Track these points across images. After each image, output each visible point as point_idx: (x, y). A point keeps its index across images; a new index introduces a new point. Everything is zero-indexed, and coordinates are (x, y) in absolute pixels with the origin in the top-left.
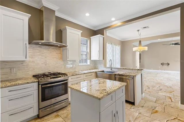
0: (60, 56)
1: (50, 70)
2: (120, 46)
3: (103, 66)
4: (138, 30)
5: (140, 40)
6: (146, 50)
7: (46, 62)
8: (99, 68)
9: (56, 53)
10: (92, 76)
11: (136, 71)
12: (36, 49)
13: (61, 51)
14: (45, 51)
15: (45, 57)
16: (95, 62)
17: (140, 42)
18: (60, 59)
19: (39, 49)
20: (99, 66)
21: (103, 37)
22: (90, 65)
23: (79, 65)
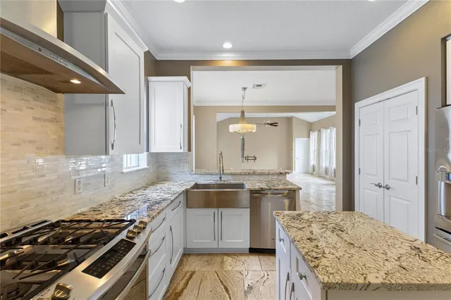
0: (54, 137)
4: (245, 86)
5: (242, 109)
6: (254, 131)
9: (35, 119)
10: (180, 206)
11: (276, 177)
13: (57, 109)
16: (158, 160)
17: (243, 113)
18: (57, 148)
20: (173, 170)
21: (189, 86)
22: (146, 169)
23: (123, 173)
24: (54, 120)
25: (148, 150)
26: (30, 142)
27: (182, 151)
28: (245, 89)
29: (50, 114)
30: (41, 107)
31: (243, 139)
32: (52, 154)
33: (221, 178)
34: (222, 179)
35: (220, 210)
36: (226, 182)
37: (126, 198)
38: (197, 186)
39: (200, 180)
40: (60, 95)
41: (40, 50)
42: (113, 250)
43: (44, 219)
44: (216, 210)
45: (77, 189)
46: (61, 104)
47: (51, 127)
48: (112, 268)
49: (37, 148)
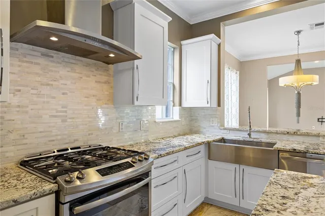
0: (106, 93)
1: (77, 140)
2: (238, 72)
3: (216, 124)
4: (298, 30)
5: (297, 58)
7: (66, 112)
8: (204, 130)
9: (96, 82)
10: (200, 154)
12: (32, 63)
13: (109, 75)
14: (63, 71)
15: (63, 94)
16: (191, 114)
17: (298, 62)
18: (109, 100)
19: (43, 61)
20: (204, 124)
21: (219, 43)
22: (179, 121)
23: (155, 122)
24: (107, 82)
25: (180, 105)
26: (94, 96)
27: (209, 105)
28: (299, 32)
29: (104, 78)
30: (100, 74)
31: (299, 94)
32: (106, 104)
33: (249, 135)
34: (252, 136)
35: (242, 167)
36: (255, 140)
37: (155, 141)
38: (223, 140)
39: (228, 135)
40: (110, 66)
41: (85, 41)
42: (119, 166)
43: (101, 144)
44: (237, 166)
45: (121, 129)
46: (111, 72)
47: (105, 87)
48: (112, 174)
49: (97, 100)
